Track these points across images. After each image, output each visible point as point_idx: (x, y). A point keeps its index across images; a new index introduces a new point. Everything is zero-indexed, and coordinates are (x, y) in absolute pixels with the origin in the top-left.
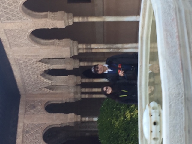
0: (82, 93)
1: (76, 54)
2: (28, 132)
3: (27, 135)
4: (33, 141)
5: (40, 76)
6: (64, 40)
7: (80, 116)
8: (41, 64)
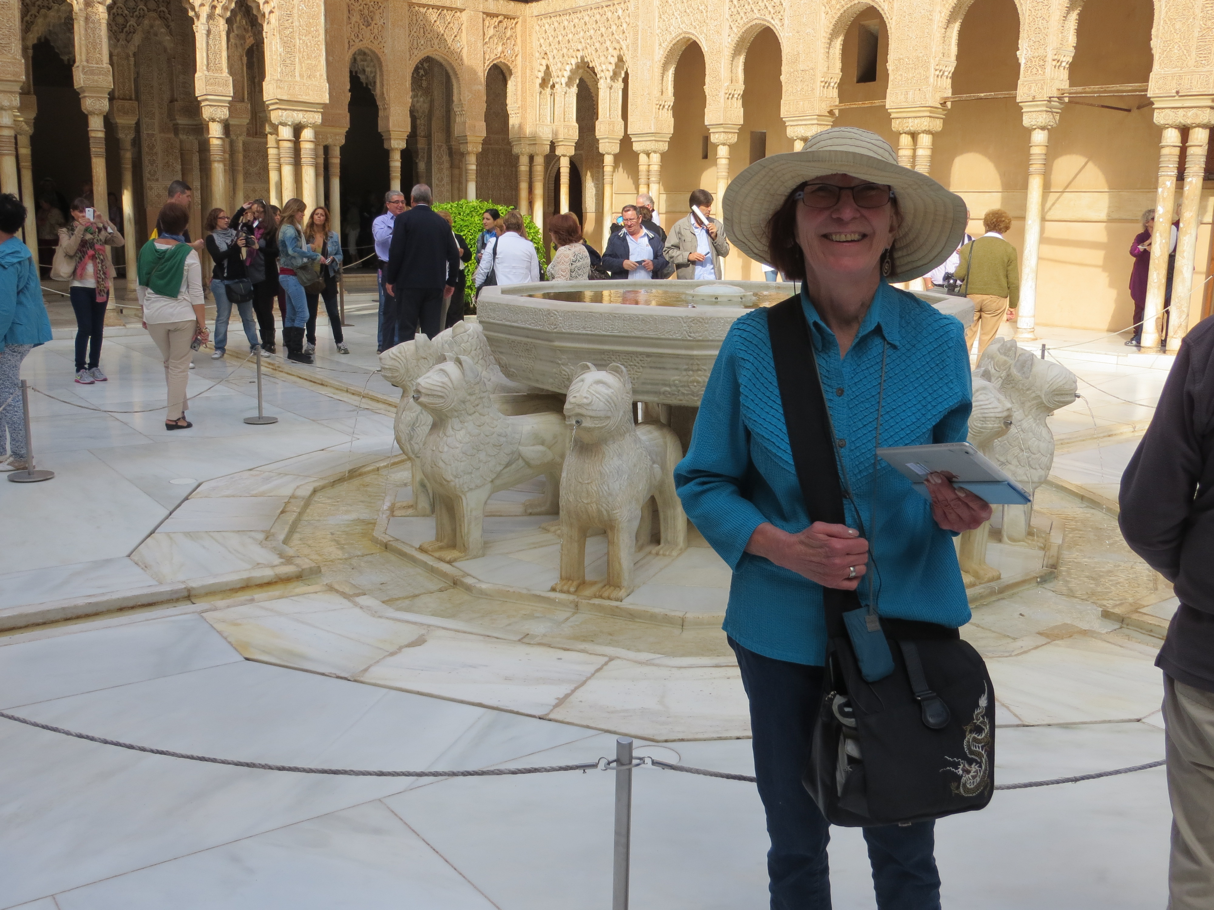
0: (531, 158)
1: (636, 147)
5: (579, 54)
6: (672, 121)
7: (480, 150)
8: (614, 60)
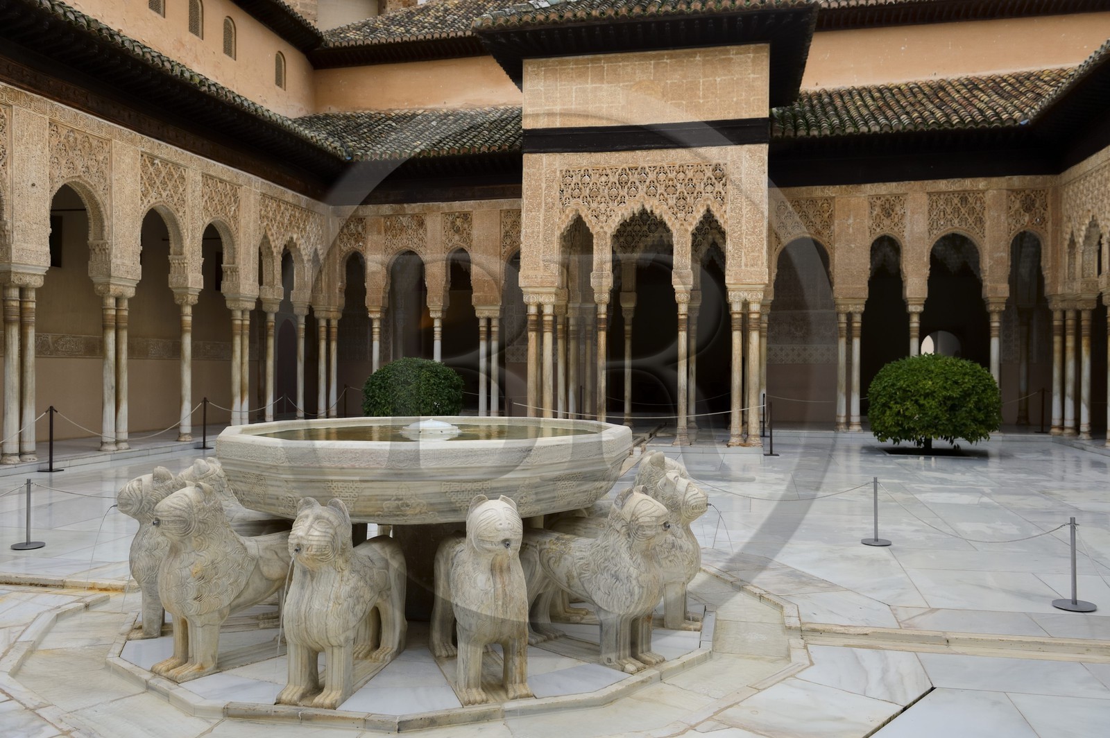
2: (964, 200)
3: (956, 201)
4: (942, 213)
7: (1004, 309)
